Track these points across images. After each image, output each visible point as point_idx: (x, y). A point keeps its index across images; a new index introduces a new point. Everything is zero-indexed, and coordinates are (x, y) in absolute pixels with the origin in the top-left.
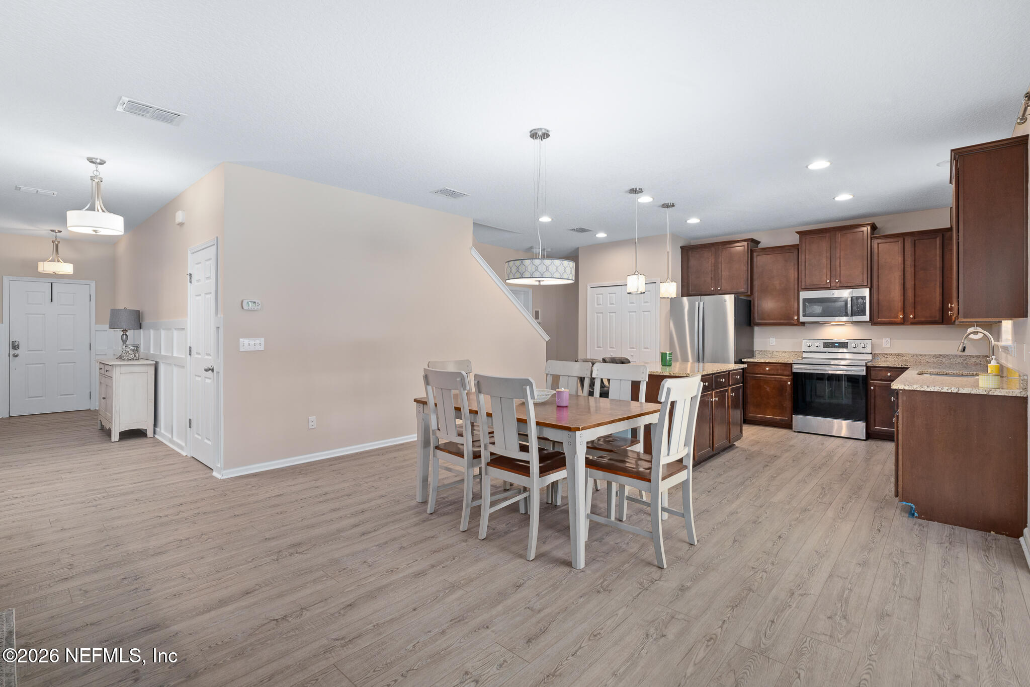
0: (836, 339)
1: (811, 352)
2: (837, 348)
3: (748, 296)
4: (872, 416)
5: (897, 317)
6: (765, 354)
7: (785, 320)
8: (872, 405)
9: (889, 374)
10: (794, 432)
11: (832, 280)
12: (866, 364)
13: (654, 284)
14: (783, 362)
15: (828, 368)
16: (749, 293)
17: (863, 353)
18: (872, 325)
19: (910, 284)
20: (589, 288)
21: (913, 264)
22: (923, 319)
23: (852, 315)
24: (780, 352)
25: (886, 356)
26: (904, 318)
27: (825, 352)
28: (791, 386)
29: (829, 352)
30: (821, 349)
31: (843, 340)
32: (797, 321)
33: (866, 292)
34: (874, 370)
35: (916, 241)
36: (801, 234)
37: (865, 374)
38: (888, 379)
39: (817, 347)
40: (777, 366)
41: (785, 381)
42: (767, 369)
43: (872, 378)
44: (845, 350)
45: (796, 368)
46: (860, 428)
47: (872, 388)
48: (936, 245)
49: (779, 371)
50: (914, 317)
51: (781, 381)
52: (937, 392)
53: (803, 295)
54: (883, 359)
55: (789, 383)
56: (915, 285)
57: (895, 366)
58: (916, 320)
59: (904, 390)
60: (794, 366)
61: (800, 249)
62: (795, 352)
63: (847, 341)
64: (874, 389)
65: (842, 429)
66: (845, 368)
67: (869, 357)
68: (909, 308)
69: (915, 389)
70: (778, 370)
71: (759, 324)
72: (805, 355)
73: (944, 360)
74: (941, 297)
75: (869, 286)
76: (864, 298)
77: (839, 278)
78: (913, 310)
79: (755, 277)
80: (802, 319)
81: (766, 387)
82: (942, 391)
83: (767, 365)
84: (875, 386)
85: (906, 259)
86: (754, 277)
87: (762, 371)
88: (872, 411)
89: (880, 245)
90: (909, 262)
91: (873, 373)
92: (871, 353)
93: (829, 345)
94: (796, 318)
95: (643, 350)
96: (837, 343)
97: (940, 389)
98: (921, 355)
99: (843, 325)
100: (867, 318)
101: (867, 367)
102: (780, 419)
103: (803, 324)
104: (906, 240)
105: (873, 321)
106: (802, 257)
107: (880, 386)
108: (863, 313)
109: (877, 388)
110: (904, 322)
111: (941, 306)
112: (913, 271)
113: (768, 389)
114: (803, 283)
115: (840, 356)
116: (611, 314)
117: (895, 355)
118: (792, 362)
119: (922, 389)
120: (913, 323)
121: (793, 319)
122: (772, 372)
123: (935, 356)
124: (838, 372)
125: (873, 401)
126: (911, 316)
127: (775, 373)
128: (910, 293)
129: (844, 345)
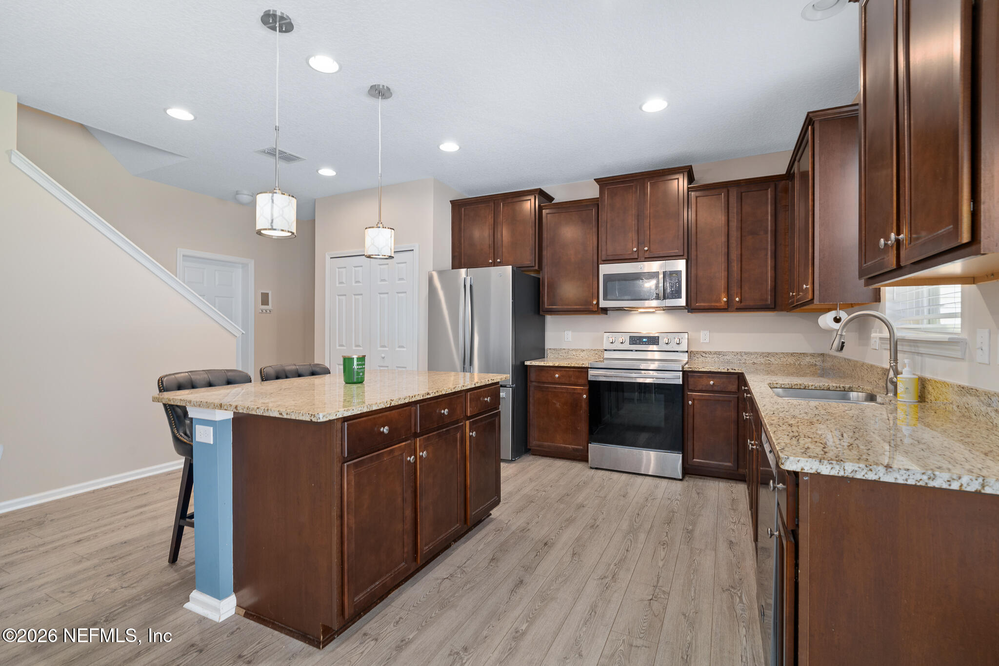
0: (644, 332)
1: (614, 350)
2: (645, 344)
3: (535, 271)
4: (690, 444)
5: (719, 300)
6: (558, 354)
7: (581, 305)
8: (690, 426)
9: (712, 382)
10: (591, 468)
11: (640, 248)
12: (683, 367)
13: (411, 252)
14: (576, 365)
15: (634, 375)
16: (537, 268)
17: (677, 352)
18: (688, 312)
19: (735, 254)
20: (328, 257)
21: (740, 225)
22: (751, 303)
23: (664, 298)
24: (576, 350)
25: (704, 355)
26: (728, 301)
27: (632, 351)
28: (587, 401)
29: (636, 351)
30: (627, 346)
31: (654, 334)
32: (596, 306)
33: (680, 265)
34: (693, 376)
35: (743, 194)
36: (602, 182)
37: (681, 383)
38: (711, 389)
39: (622, 343)
40: (569, 371)
41: (579, 394)
42: (557, 376)
43: (690, 388)
44: (655, 347)
45: (594, 375)
46: (675, 460)
47: (690, 402)
48: (767, 199)
49: (572, 379)
50: (741, 301)
51: (574, 393)
52: (915, 486)
53: (606, 269)
54: (701, 359)
55: (585, 396)
56: (741, 255)
57: (719, 371)
58: (742, 304)
59: (817, 476)
60: (591, 372)
61: (600, 205)
62: (595, 350)
63: (657, 335)
64: (693, 403)
65: (650, 463)
66: (655, 374)
67: (685, 358)
68: (735, 289)
69: (848, 474)
70: (570, 377)
71: (552, 312)
72: (607, 355)
73: (772, 360)
74: (773, 272)
75: (686, 256)
76: (679, 273)
77: (648, 245)
78: (739, 291)
79: (545, 244)
80: (603, 304)
81: (554, 401)
82: (931, 484)
83: (556, 370)
84: (693, 400)
85: (730, 219)
86: (543, 245)
87: (550, 380)
88: (690, 435)
89: (698, 198)
90: (734, 224)
91: (691, 380)
92: (687, 352)
93: (636, 340)
94: (595, 302)
95: (398, 349)
96: (645, 337)
97: (925, 478)
98: (746, 353)
99: (653, 312)
100: (682, 302)
101: (684, 373)
102: (573, 449)
103: (605, 311)
104: (730, 192)
105: (691, 308)
106: (603, 216)
107: (701, 400)
108: (677, 294)
109: (696, 402)
110: (727, 308)
111: (774, 283)
112: (739, 236)
113: (558, 405)
114: (604, 253)
115: (649, 356)
116: (357, 297)
117: (715, 353)
118: (587, 365)
119: (871, 476)
120: (739, 310)
121: (591, 304)
122: (563, 380)
123: (763, 355)
124: (648, 381)
125: (691, 420)
126: (737, 299)
127: (567, 382)
128: (735, 267)
129: (654, 340)
